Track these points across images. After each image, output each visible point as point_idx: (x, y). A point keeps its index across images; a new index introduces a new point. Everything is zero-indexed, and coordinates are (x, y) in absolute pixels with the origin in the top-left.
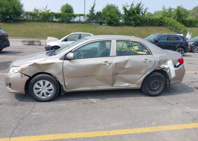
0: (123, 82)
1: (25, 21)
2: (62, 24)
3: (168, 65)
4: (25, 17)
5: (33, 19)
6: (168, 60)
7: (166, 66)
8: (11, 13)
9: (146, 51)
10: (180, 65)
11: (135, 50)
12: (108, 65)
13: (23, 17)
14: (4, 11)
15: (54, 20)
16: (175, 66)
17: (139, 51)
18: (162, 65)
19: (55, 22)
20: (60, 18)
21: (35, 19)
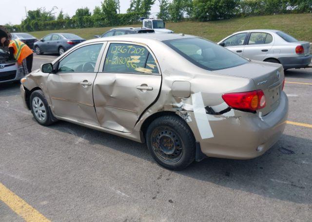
0: (115, 123)
1: (239, 16)
2: (302, 14)
3: (192, 104)
4: (241, 10)
5: (253, 11)
6: (193, 93)
7: (187, 107)
8: (221, 7)
9: (152, 66)
10: (228, 110)
11: (133, 63)
12: (86, 87)
13: (238, 11)
14: (212, 5)
15: (288, 8)
16: (210, 111)
17: (138, 65)
18: (179, 101)
19: (289, 12)
20: (299, 4)
21: (255, 11)
